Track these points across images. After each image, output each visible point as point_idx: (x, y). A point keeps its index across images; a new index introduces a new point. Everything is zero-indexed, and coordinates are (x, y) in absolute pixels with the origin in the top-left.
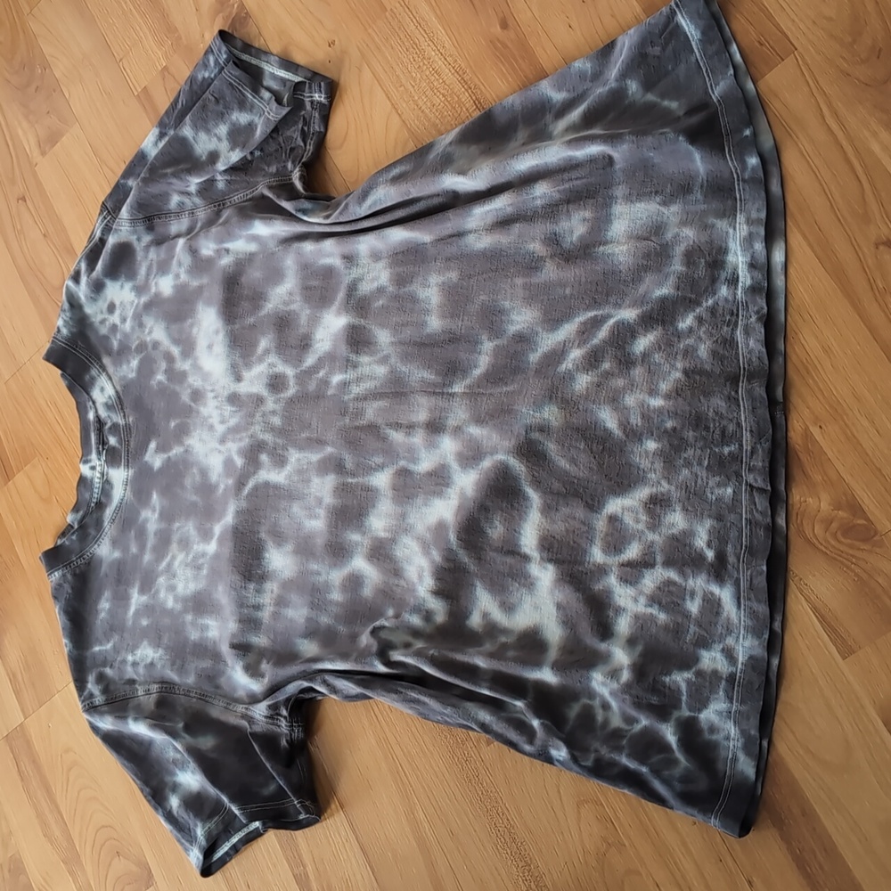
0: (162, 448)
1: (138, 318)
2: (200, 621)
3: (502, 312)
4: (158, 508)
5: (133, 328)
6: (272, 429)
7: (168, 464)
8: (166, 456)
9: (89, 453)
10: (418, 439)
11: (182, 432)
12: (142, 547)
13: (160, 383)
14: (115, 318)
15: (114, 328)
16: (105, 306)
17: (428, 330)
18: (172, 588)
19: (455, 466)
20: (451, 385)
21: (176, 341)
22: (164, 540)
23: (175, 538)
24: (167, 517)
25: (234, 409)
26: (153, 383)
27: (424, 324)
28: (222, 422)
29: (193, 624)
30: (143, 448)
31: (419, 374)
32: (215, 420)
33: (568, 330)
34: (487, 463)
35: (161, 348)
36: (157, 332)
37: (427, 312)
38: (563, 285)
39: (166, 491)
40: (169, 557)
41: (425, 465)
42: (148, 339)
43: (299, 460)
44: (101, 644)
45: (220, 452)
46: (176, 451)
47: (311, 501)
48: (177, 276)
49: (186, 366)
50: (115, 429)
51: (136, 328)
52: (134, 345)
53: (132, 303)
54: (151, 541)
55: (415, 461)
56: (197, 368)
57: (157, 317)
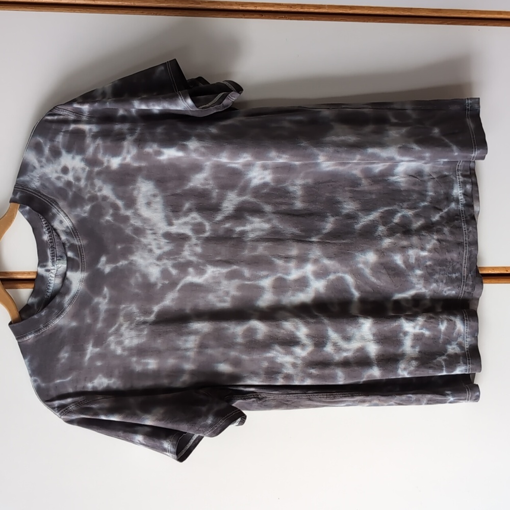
0: (109, 261)
1: (90, 177)
2: (143, 361)
3: (339, 202)
4: (108, 295)
5: (86, 186)
6: (195, 254)
7: (115, 272)
8: (114, 266)
9: (46, 260)
10: (292, 264)
11: (127, 252)
12: (95, 319)
13: (108, 221)
14: (70, 177)
15: (69, 184)
16: (59, 168)
17: (296, 208)
18: (120, 343)
19: (311, 277)
20: (310, 237)
21: (120, 197)
22: (112, 316)
23: (122, 313)
24: (115, 301)
25: (166, 241)
26: (102, 221)
27: (292, 204)
28: (159, 248)
29: (137, 362)
30: (97, 260)
31: (289, 229)
32: (154, 247)
33: (374, 215)
34: (332, 277)
35: (109, 201)
36: (107, 191)
37: (294, 198)
38: (370, 193)
39: (114, 287)
40: (117, 326)
41: (293, 276)
42: (99, 194)
43: (213, 272)
44: (61, 378)
45: (157, 265)
46: (122, 263)
47: (221, 293)
48: (125, 159)
49: (129, 213)
50: (73, 247)
51: (89, 186)
52: (87, 196)
53: (83, 169)
54: (102, 316)
55: (288, 274)
56: (137, 215)
57: (105, 182)
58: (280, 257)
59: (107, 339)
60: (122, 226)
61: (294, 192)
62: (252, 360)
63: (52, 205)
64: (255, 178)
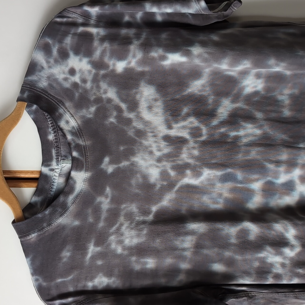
0: (111, 162)
1: (96, 80)
2: (142, 260)
4: (110, 195)
5: (92, 88)
6: (193, 157)
7: (118, 171)
8: (116, 166)
9: (51, 159)
10: (282, 169)
11: (130, 153)
12: (97, 219)
13: (112, 123)
14: (76, 79)
15: (75, 85)
16: (67, 69)
17: (284, 116)
18: (120, 242)
20: (298, 143)
21: (123, 100)
22: (114, 215)
23: (123, 213)
24: (117, 201)
25: (166, 143)
26: (107, 123)
27: (281, 112)
28: (159, 150)
29: (136, 262)
30: (100, 161)
32: (154, 149)
35: (112, 103)
36: (111, 94)
37: (283, 107)
39: (116, 187)
40: (117, 225)
41: (281, 180)
42: (104, 96)
43: (209, 174)
45: (157, 167)
46: (125, 164)
47: (214, 195)
48: (129, 63)
49: (131, 116)
50: (78, 147)
51: (95, 88)
52: (92, 98)
53: (90, 72)
54: (104, 215)
55: (277, 177)
56: (139, 118)
57: (110, 84)
58: (271, 162)
59: (108, 238)
60: (125, 128)
61: (282, 101)
62: (245, 260)
63: (59, 106)
64: (248, 86)
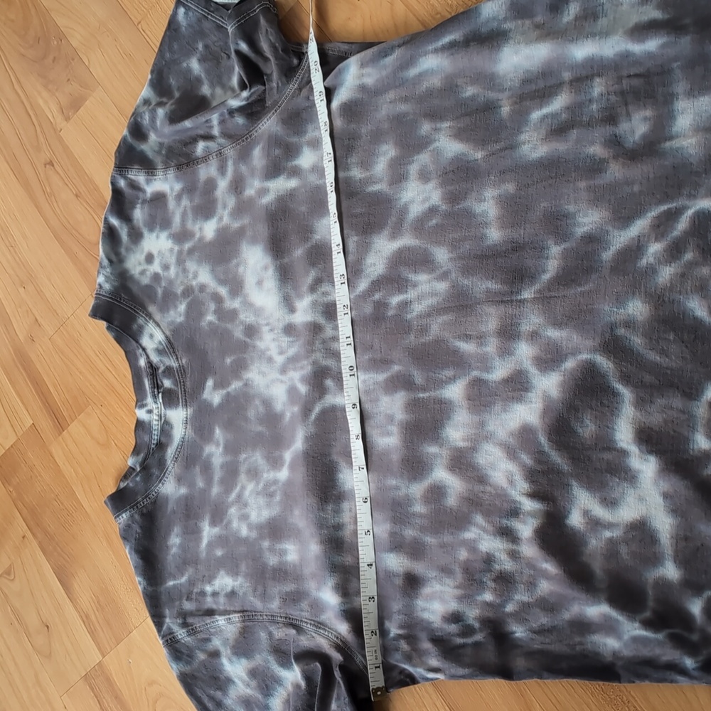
0: (217, 386)
1: (180, 262)
2: (278, 546)
3: (567, 216)
4: (222, 442)
5: (177, 274)
7: (228, 399)
8: (225, 392)
9: (146, 395)
10: (490, 348)
11: (240, 367)
12: (209, 481)
13: (210, 323)
14: (156, 267)
15: (156, 277)
16: (143, 258)
17: (489, 242)
18: (244, 517)
19: (533, 370)
20: (519, 292)
21: (222, 282)
22: (231, 473)
23: (243, 469)
24: (232, 449)
25: (291, 339)
26: (204, 324)
27: (483, 237)
28: (281, 353)
29: (272, 550)
30: (200, 386)
31: (483, 285)
32: (273, 352)
33: (639, 226)
34: (570, 364)
35: (208, 290)
36: (204, 276)
37: (486, 225)
38: (628, 183)
39: (229, 426)
40: (238, 488)
41: (499, 372)
42: (194, 283)
44: (175, 578)
45: (282, 382)
46: (235, 386)
47: (381, 419)
48: (221, 219)
49: (236, 304)
50: (169, 371)
51: (180, 273)
52: (179, 290)
53: (171, 250)
54: (217, 474)
55: (488, 369)
56: (248, 305)
57: (200, 262)
58: (469, 338)
59: (227, 512)
60: (229, 326)
61: (484, 214)
63: (138, 313)
64: (412, 201)
